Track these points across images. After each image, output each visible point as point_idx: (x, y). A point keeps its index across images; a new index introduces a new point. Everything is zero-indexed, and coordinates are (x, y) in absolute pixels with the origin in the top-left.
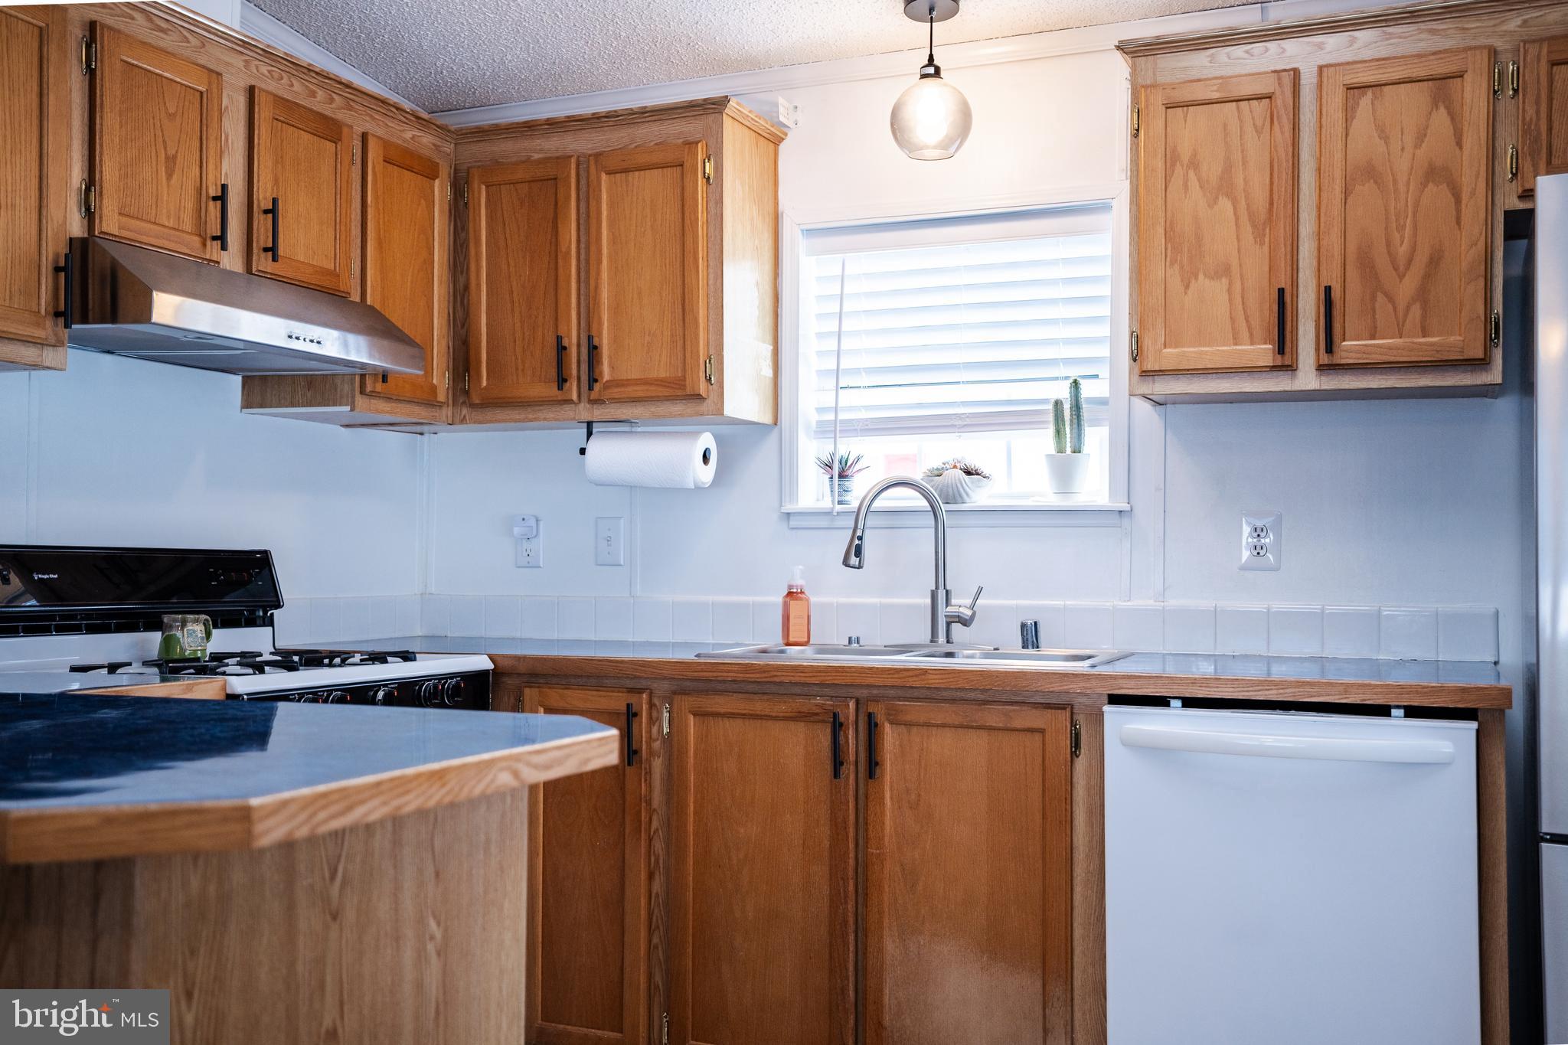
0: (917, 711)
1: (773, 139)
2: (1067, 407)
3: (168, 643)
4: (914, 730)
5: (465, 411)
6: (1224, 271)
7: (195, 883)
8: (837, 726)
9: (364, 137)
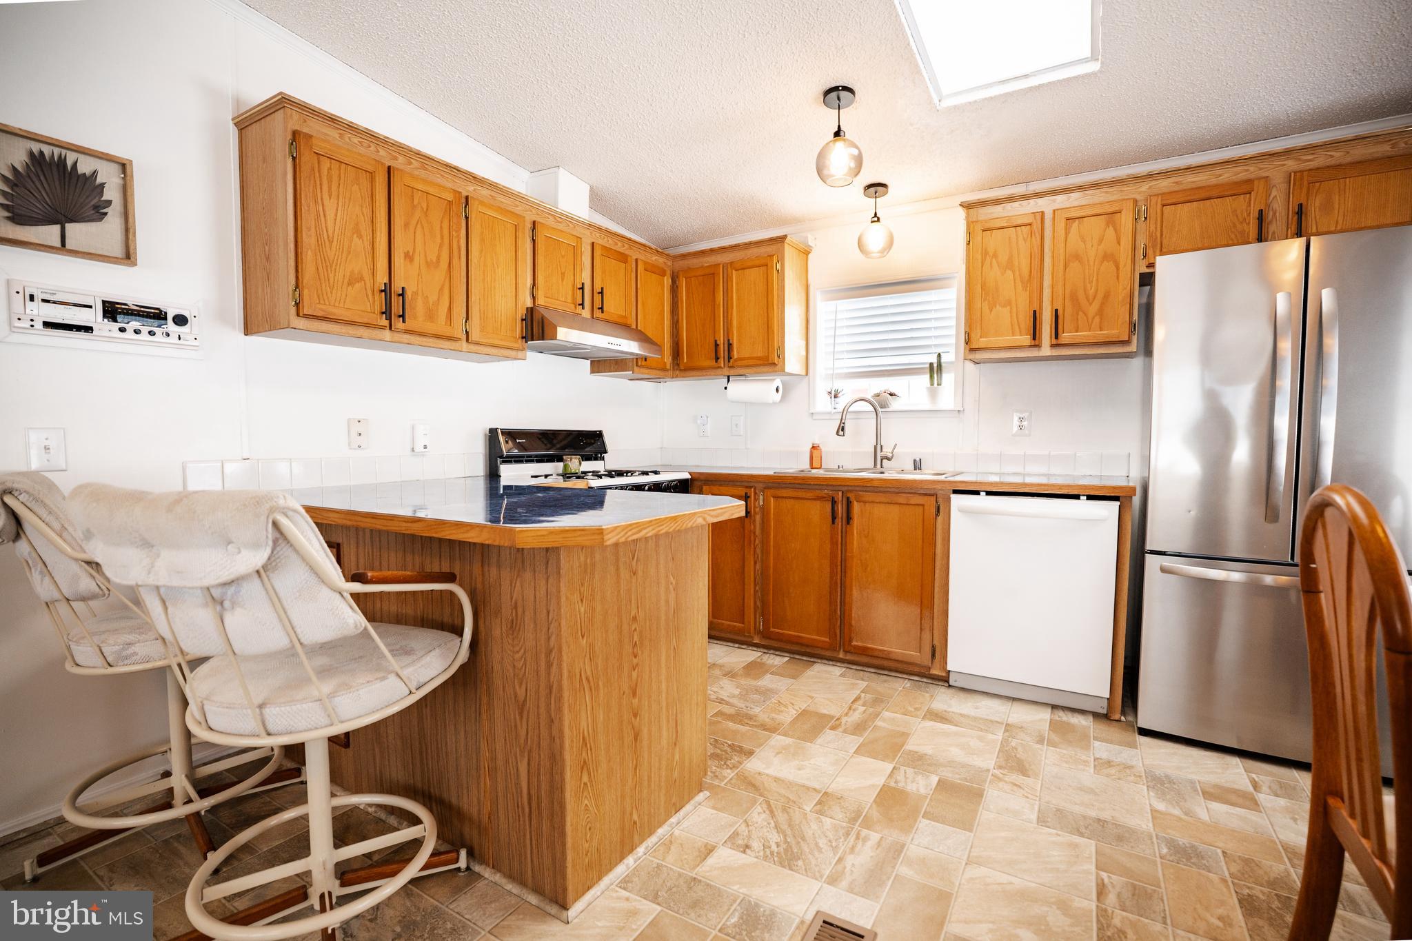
0: (869, 496)
1: (806, 252)
2: (935, 365)
3: (565, 467)
4: (867, 504)
5: (677, 372)
6: (1008, 303)
7: (582, 559)
8: (834, 502)
9: (636, 260)
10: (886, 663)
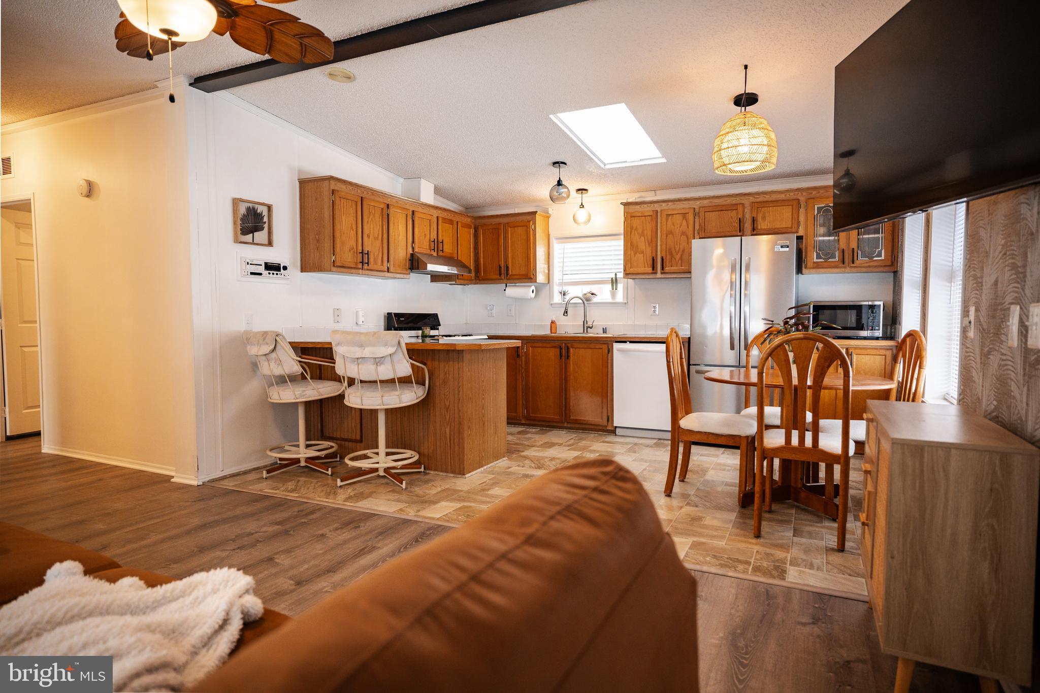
0: (577, 345)
1: (548, 217)
2: (614, 279)
3: (423, 333)
4: (576, 349)
5: (478, 281)
6: (642, 252)
8: (561, 349)
9: (457, 222)
10: (587, 427)
